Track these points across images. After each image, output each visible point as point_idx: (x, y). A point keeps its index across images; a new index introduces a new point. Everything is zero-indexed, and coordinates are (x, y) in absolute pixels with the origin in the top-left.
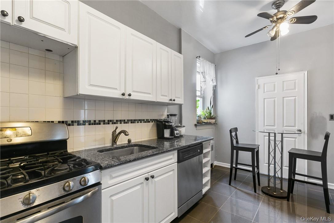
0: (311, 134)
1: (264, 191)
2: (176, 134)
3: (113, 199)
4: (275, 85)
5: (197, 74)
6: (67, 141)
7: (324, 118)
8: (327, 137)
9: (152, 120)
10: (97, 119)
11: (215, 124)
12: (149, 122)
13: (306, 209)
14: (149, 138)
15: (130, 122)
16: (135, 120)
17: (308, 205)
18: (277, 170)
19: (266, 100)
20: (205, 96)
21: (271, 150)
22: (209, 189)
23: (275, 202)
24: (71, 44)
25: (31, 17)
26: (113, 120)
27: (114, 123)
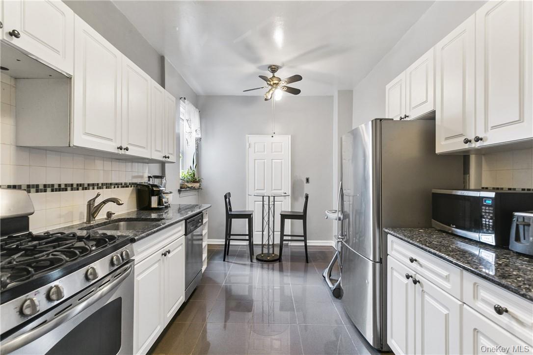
0: (294, 197)
1: (259, 258)
2: (165, 203)
3: (139, 279)
4: (264, 145)
5: (181, 121)
6: (28, 218)
7: (302, 181)
8: (307, 197)
9: (132, 184)
10: (63, 182)
11: (199, 188)
12: (127, 187)
13: (290, 265)
14: (127, 210)
15: (105, 187)
16: (111, 184)
17: (291, 262)
18: (270, 234)
19: (256, 161)
20: (184, 151)
21: (265, 214)
22: (207, 268)
23: (268, 266)
24: (67, 73)
25: (22, 30)
26: (84, 184)
27: (85, 189)
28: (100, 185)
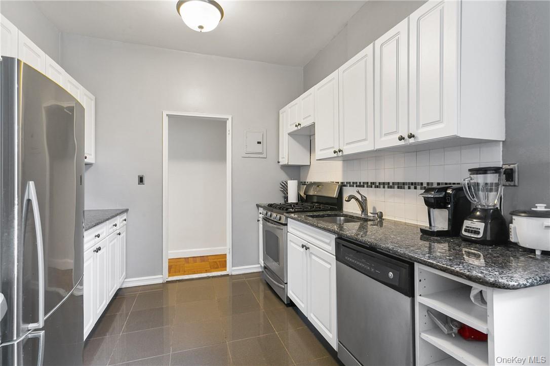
15: (396, 187)
16: (404, 184)
26: (376, 182)
27: (377, 187)
28: (391, 184)
